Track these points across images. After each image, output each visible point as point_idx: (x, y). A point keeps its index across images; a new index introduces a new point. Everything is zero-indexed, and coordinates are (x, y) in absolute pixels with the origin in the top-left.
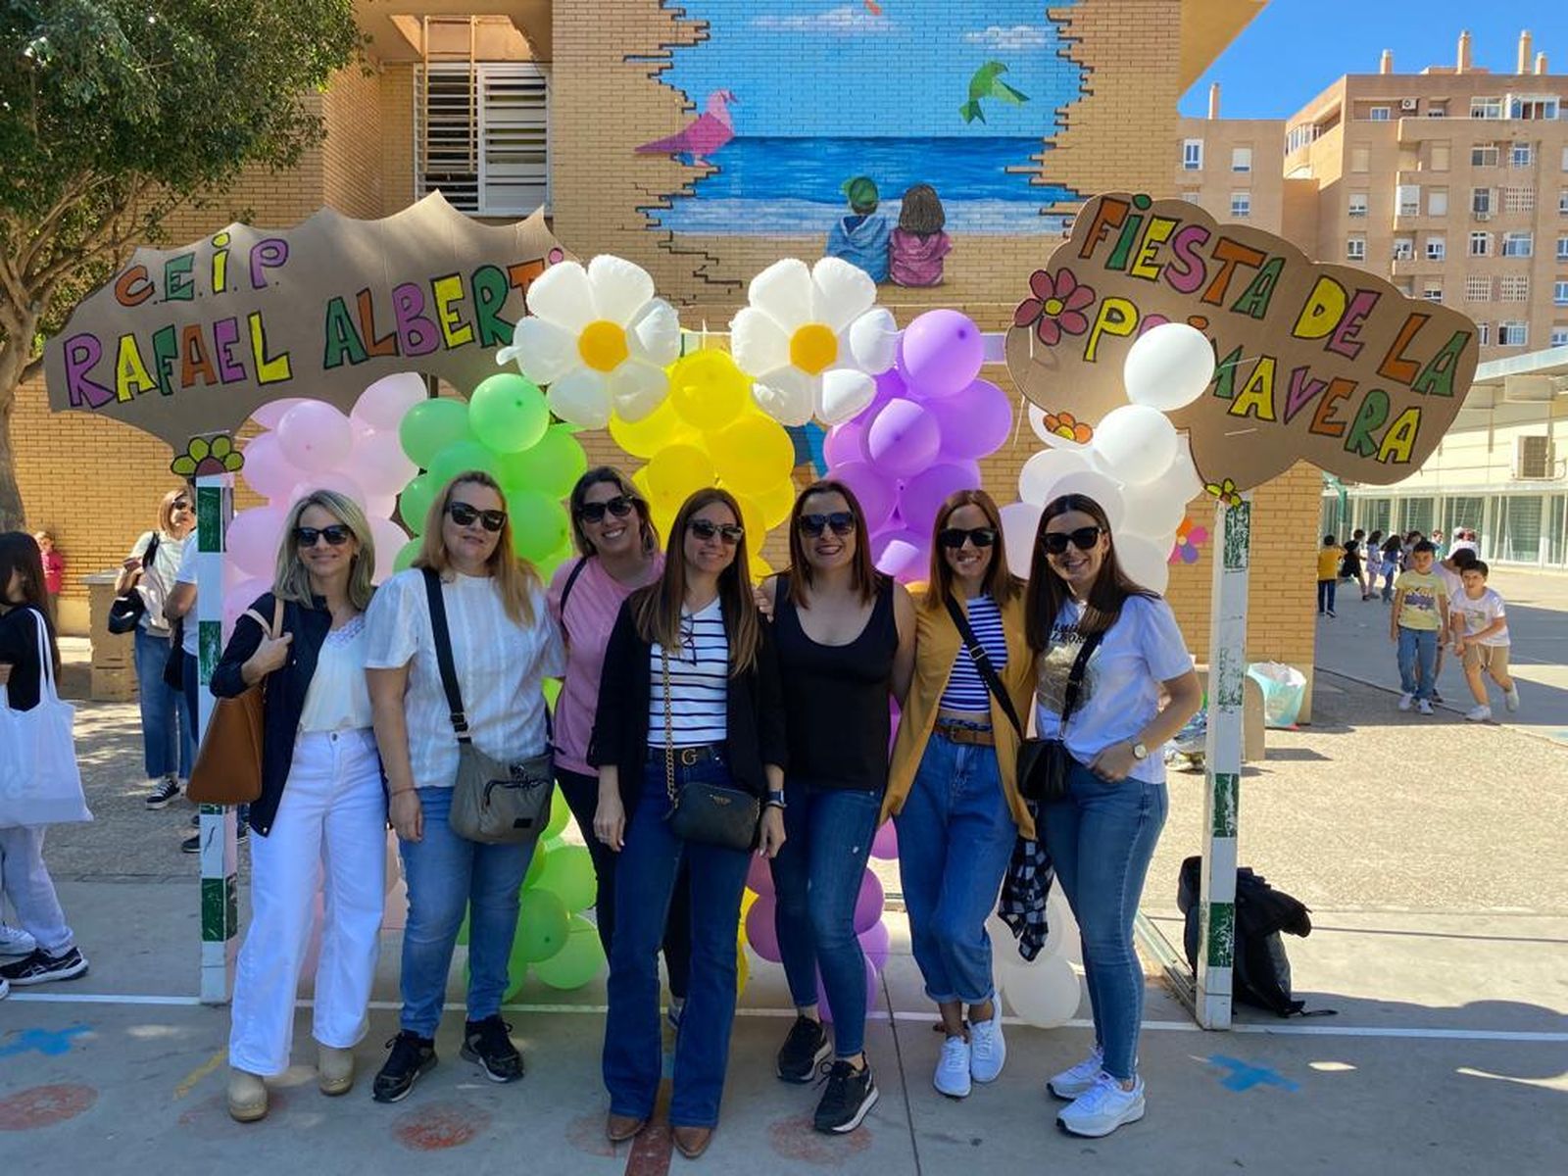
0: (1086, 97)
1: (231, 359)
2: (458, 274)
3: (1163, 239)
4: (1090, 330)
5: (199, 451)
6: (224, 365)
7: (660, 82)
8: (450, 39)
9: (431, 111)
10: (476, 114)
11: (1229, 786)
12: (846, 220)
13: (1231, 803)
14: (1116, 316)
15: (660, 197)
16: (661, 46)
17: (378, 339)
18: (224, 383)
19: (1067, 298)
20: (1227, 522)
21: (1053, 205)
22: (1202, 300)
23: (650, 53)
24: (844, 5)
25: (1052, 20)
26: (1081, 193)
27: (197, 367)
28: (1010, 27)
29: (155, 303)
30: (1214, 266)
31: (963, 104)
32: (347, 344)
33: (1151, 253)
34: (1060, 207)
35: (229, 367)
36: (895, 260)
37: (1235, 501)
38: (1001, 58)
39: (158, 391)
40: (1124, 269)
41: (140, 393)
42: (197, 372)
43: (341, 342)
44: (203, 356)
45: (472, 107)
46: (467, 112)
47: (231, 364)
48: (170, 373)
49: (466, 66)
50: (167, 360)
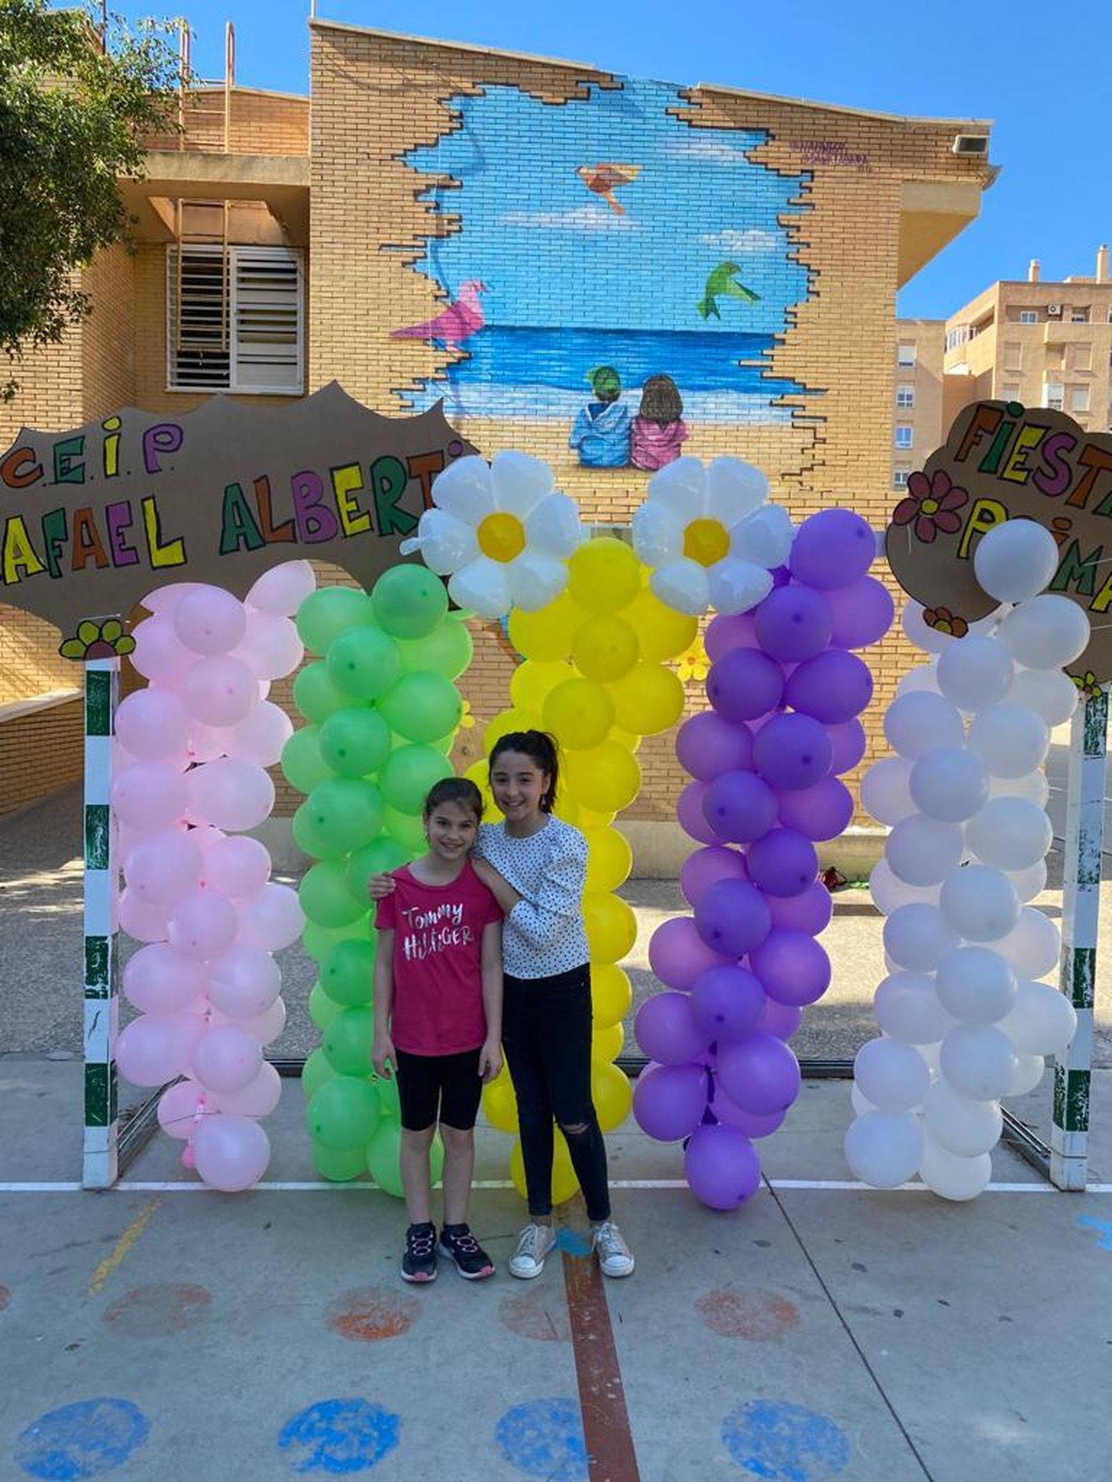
0: (813, 298)
1: (124, 543)
2: (357, 464)
3: (1033, 445)
4: (962, 529)
5: (89, 634)
6: (116, 549)
7: (414, 271)
8: (204, 223)
9: (184, 291)
10: (228, 295)
11: (1087, 959)
12: (591, 406)
13: (1088, 976)
14: (987, 516)
15: (414, 379)
16: (415, 237)
17: (275, 525)
18: (116, 566)
19: (942, 498)
20: (1087, 711)
21: (782, 398)
22: (1067, 503)
23: (405, 243)
24: (589, 205)
25: (782, 226)
26: (808, 387)
27: (87, 551)
28: (744, 230)
29: (45, 485)
30: (1079, 472)
31: (698, 301)
32: (241, 530)
33: (1021, 458)
34: (788, 399)
35: (122, 550)
36: (636, 445)
37: (1096, 692)
38: (733, 259)
39: (48, 573)
40: (995, 472)
41: (28, 575)
42: (88, 555)
43: (238, 527)
44: (95, 540)
45: (224, 288)
46: (220, 292)
47: (123, 547)
48: (61, 556)
49: (219, 248)
50: (57, 543)
